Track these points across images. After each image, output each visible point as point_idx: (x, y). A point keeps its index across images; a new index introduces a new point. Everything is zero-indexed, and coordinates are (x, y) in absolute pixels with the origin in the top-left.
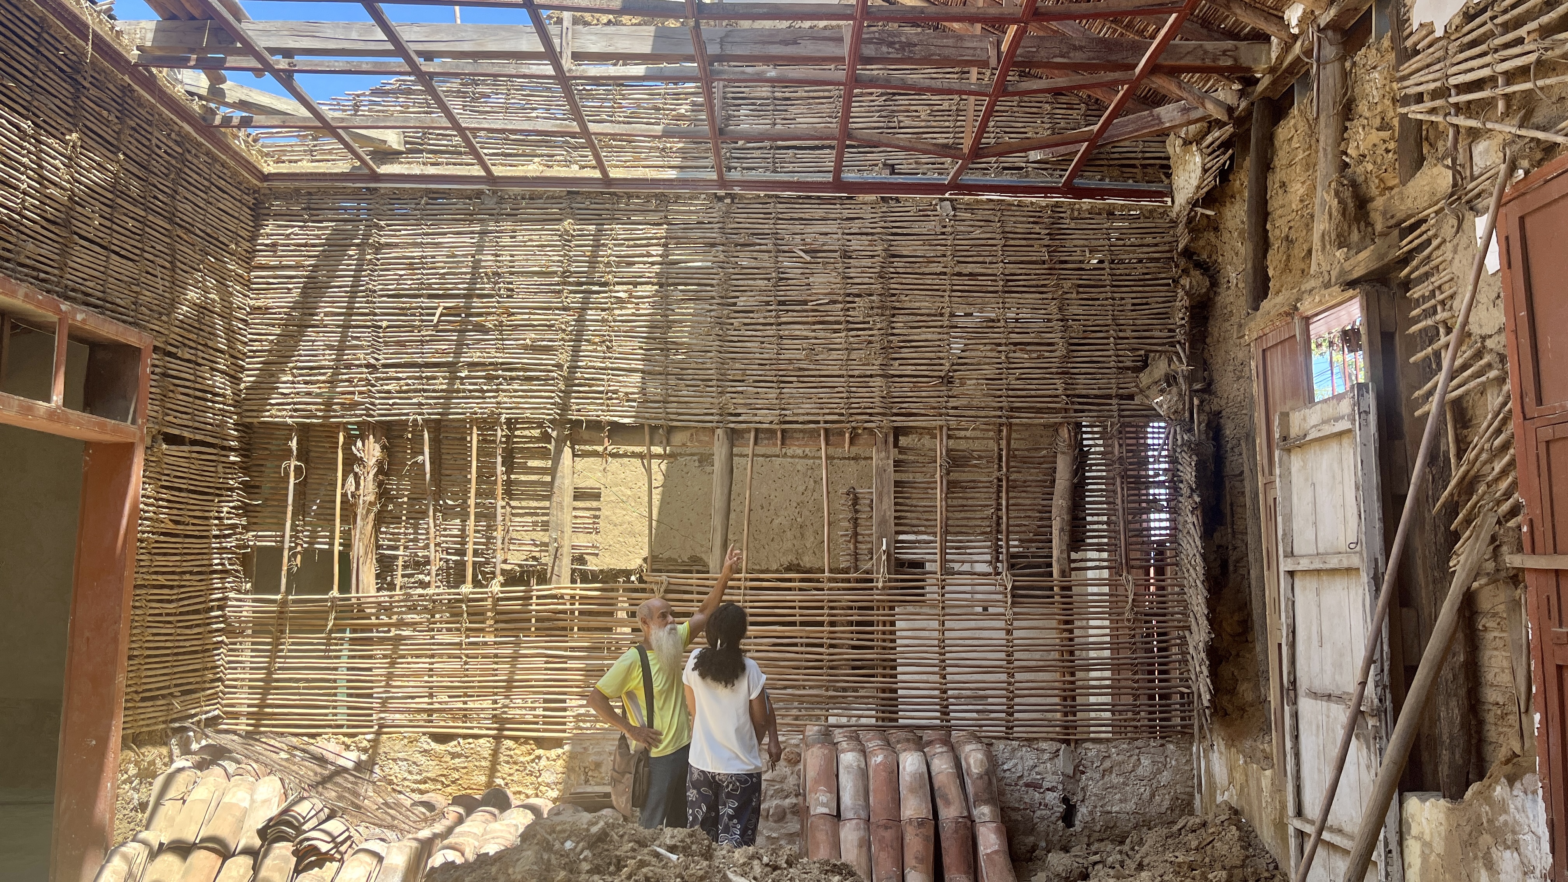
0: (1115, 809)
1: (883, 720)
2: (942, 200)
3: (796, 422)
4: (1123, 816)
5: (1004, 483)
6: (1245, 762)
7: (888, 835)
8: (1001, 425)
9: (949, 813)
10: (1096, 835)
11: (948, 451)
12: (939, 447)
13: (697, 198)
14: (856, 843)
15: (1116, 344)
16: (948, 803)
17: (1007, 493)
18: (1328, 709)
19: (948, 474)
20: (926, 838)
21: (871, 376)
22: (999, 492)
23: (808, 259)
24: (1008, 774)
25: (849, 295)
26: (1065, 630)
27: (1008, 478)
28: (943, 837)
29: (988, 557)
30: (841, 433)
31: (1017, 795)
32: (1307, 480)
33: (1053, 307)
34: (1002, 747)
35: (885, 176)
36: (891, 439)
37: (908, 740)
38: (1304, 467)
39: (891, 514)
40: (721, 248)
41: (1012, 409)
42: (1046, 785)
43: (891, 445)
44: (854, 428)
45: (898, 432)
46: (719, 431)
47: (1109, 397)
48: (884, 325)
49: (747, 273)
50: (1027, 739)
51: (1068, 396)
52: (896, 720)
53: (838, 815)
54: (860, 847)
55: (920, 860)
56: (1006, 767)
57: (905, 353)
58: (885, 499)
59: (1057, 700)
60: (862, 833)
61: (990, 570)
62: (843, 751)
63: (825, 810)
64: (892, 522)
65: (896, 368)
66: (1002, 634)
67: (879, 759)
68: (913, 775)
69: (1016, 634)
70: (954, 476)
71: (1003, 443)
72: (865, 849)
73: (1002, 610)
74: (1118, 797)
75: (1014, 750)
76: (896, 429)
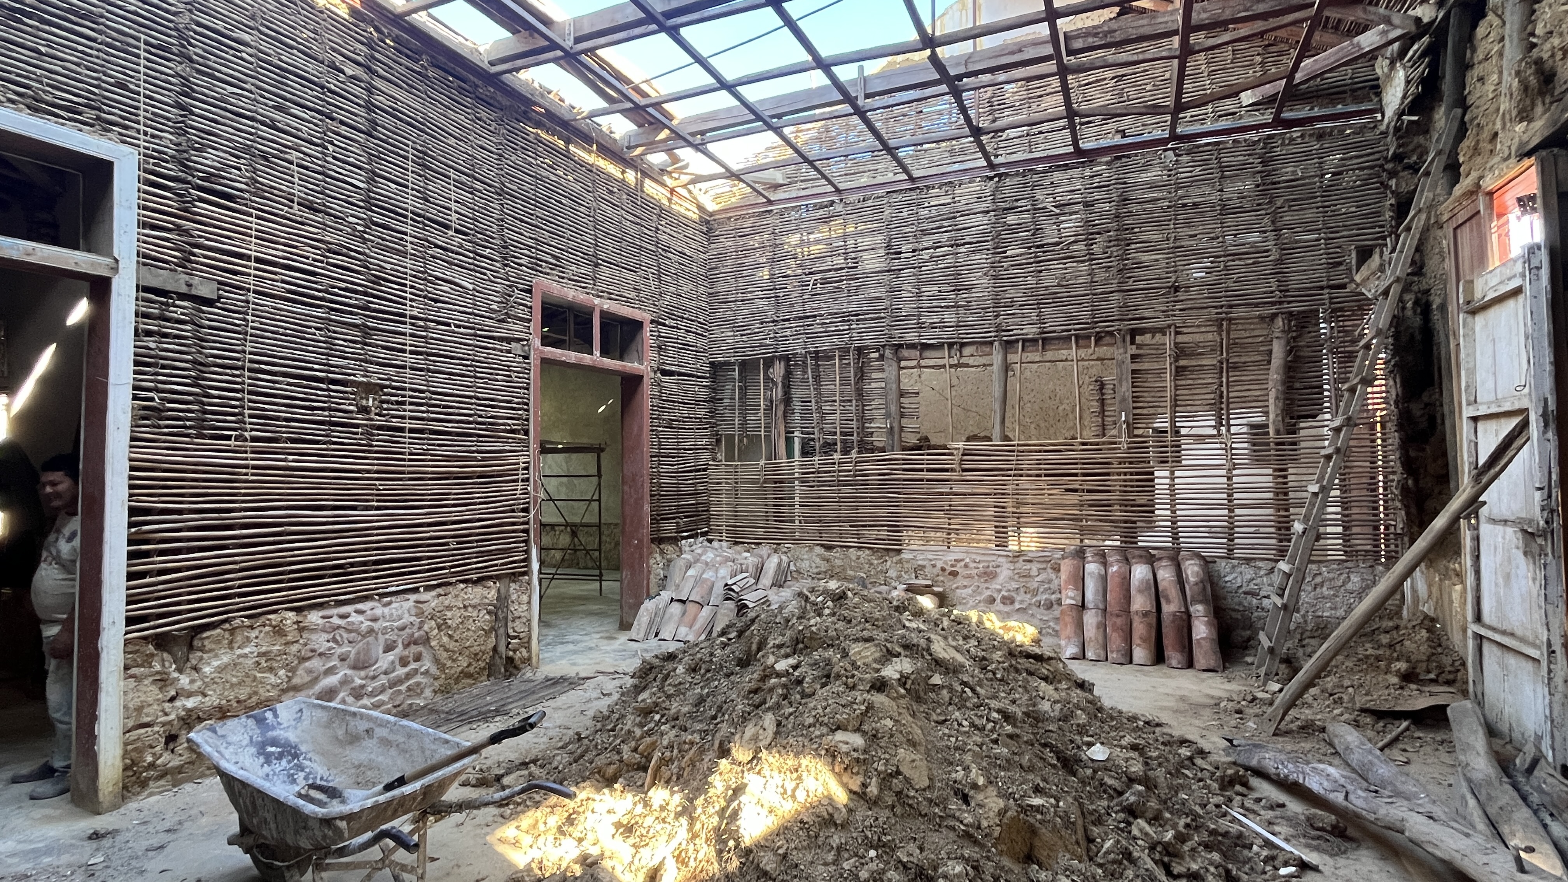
0: (1325, 614)
1: (1126, 542)
2: (1165, 150)
3: (1054, 332)
4: (1333, 620)
5: (1224, 366)
6: (1440, 579)
7: (1119, 621)
8: (1223, 319)
9: (1170, 608)
10: (1308, 634)
11: (1175, 343)
12: (1168, 340)
13: (974, 182)
14: (1094, 625)
15: (1326, 244)
16: (1168, 601)
17: (1227, 372)
18: (1505, 533)
19: (1176, 361)
20: (1149, 625)
21: (1112, 292)
22: (1222, 372)
23: (1058, 211)
24: (1228, 584)
25: (1092, 234)
26: (1280, 476)
27: (1228, 361)
28: (1164, 625)
29: (1213, 423)
30: (1089, 337)
31: (1236, 600)
32: (1488, 336)
33: (1266, 220)
34: (1223, 564)
35: (1118, 140)
36: (1128, 338)
37: (1141, 557)
38: (1486, 325)
39: (1129, 395)
40: (992, 214)
41: (1231, 307)
42: (1262, 593)
43: (1128, 343)
44: (1098, 333)
45: (1134, 333)
46: (996, 343)
47: (1322, 288)
48: (1120, 252)
49: (1013, 229)
50: (1245, 559)
51: (1281, 291)
52: (1136, 543)
53: (1083, 606)
54: (1098, 627)
55: (1144, 640)
56: (1227, 579)
57: (1138, 273)
58: (1124, 383)
59: (1272, 530)
60: (1100, 618)
61: (1215, 432)
62: (1089, 562)
63: (1073, 602)
64: (1130, 400)
65: (1130, 284)
66: (1225, 480)
67: (1115, 568)
68: (1141, 582)
69: (1235, 479)
70: (1182, 363)
71: (1224, 334)
72: (1102, 630)
73: (1224, 462)
74: (1328, 605)
75: (1234, 567)
76: (1133, 329)
